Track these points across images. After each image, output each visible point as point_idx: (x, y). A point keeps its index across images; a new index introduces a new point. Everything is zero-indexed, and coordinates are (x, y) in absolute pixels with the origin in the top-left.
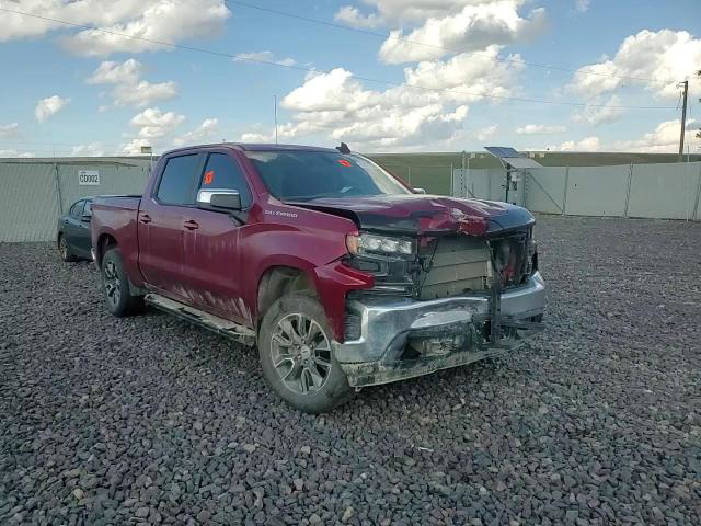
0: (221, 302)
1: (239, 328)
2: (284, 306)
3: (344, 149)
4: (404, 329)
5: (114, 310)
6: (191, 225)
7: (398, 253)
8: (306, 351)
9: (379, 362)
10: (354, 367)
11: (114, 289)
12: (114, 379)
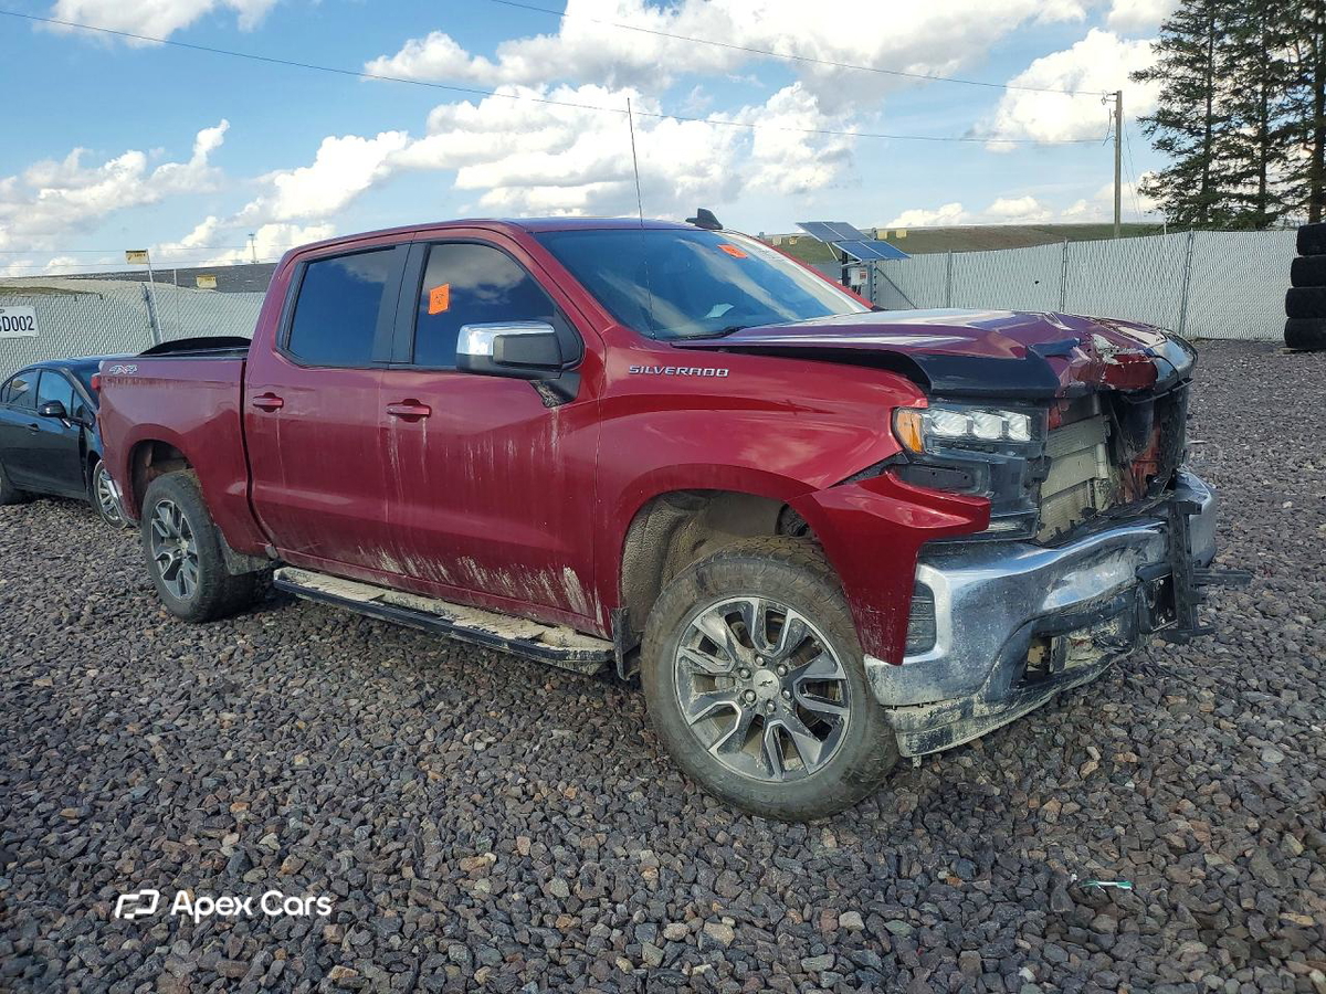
0: (506, 580)
1: (553, 635)
2: (709, 584)
3: (706, 220)
4: (1027, 616)
5: (185, 609)
6: (408, 410)
7: (1004, 444)
8: (767, 682)
9: (975, 698)
10: (921, 714)
11: (178, 564)
12: (275, 781)
